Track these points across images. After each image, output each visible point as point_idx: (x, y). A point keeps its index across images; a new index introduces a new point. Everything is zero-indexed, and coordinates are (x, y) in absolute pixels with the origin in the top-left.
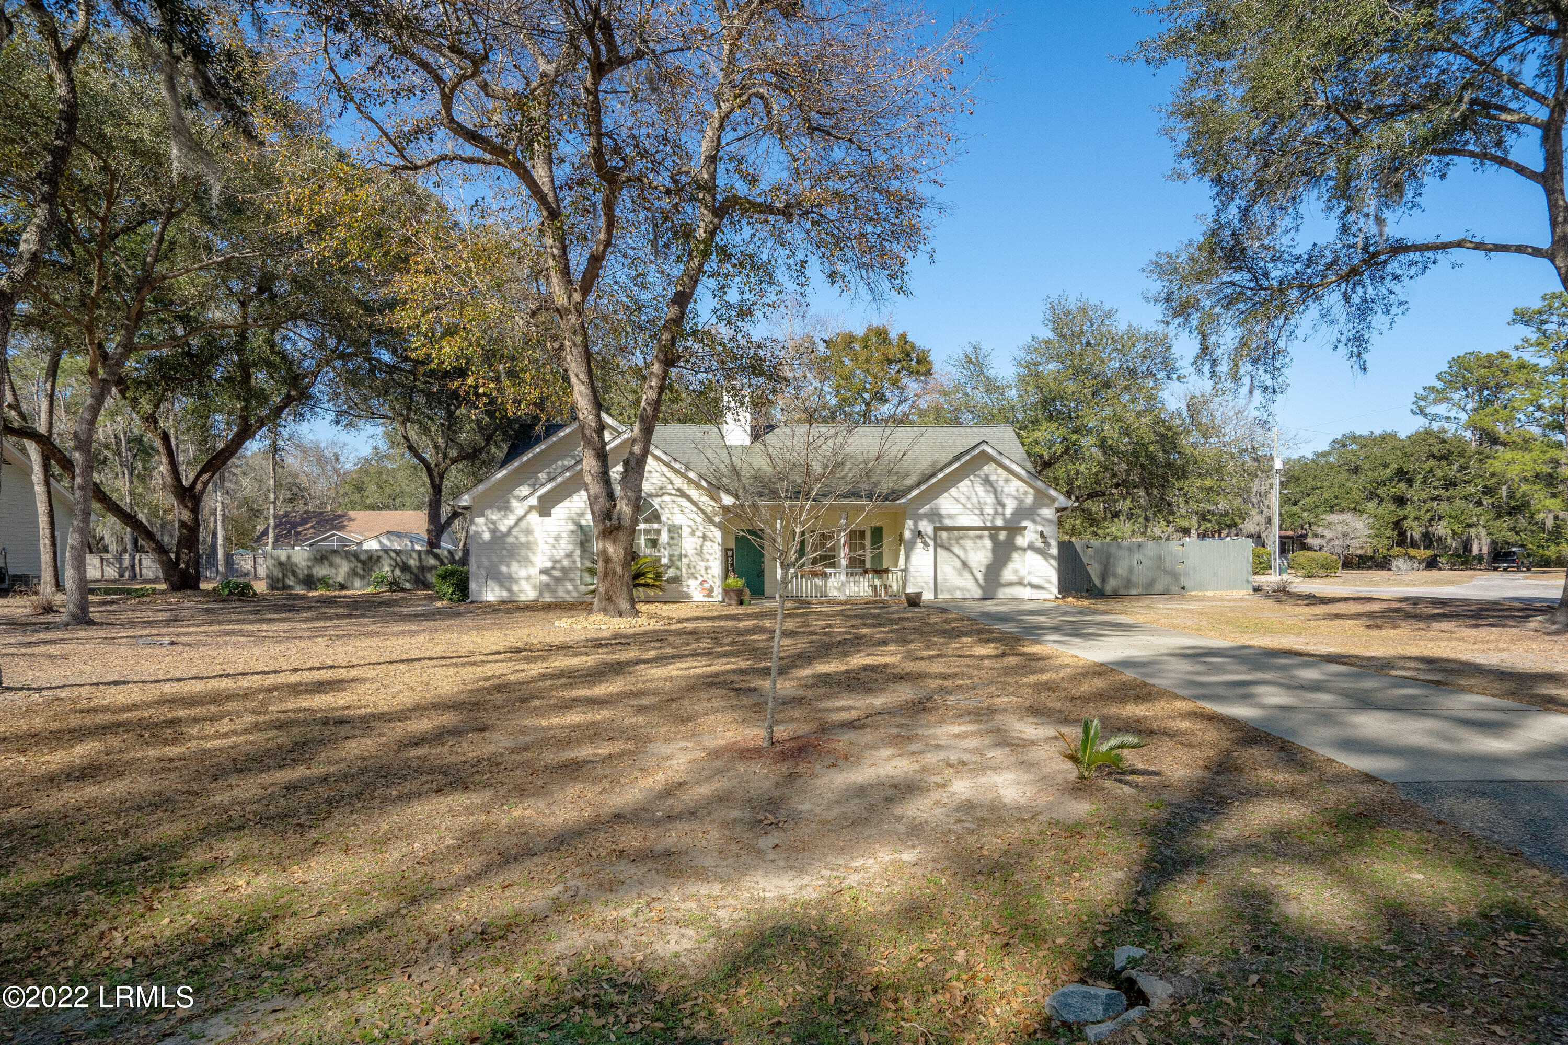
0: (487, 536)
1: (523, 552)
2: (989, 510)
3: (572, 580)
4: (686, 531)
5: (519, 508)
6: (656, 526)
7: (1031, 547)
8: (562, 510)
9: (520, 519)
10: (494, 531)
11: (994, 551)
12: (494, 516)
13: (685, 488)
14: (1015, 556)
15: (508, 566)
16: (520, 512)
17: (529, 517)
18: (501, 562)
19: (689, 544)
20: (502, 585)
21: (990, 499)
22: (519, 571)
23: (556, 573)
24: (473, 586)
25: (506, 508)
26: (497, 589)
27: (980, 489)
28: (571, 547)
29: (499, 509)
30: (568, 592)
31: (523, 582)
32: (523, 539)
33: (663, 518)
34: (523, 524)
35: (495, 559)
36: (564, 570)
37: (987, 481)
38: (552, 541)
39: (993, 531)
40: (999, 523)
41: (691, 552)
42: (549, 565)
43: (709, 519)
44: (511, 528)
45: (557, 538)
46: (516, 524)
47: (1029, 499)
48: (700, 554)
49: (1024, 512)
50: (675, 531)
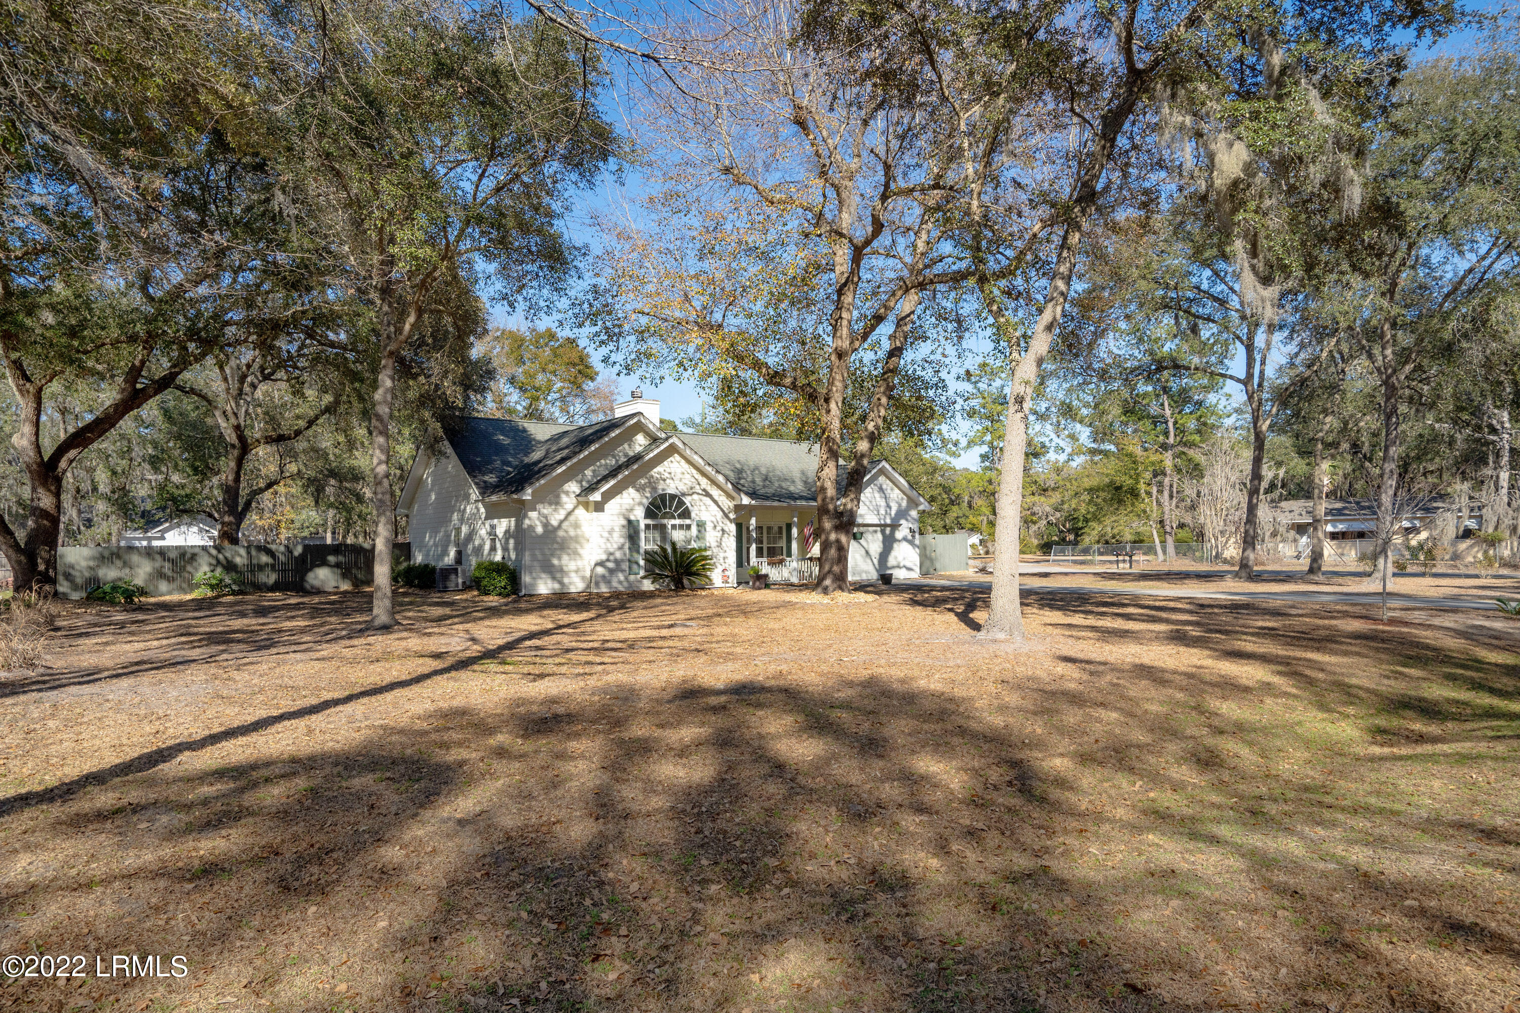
0: (539, 530)
1: (573, 545)
2: (882, 512)
3: (623, 571)
4: (709, 526)
5: (568, 502)
6: (688, 522)
7: (905, 539)
8: (615, 506)
9: (569, 514)
10: (546, 525)
11: (884, 542)
12: (546, 510)
13: (709, 488)
14: (895, 545)
15: (559, 559)
16: (569, 507)
17: (577, 512)
18: (552, 555)
19: (711, 537)
20: (554, 578)
21: (883, 503)
22: (568, 563)
23: (611, 565)
24: (526, 579)
25: (557, 503)
26: (549, 582)
27: (877, 495)
28: (622, 540)
29: (550, 504)
30: (620, 582)
31: (573, 575)
32: (572, 533)
33: (693, 515)
34: (572, 518)
35: (547, 552)
36: (617, 562)
37: (881, 489)
38: (606, 535)
39: (883, 526)
40: (888, 521)
41: (714, 544)
42: (604, 557)
43: (726, 515)
44: (562, 522)
45: (611, 532)
46: (566, 518)
47: (904, 504)
48: (720, 546)
49: (902, 514)
50: (701, 525)
